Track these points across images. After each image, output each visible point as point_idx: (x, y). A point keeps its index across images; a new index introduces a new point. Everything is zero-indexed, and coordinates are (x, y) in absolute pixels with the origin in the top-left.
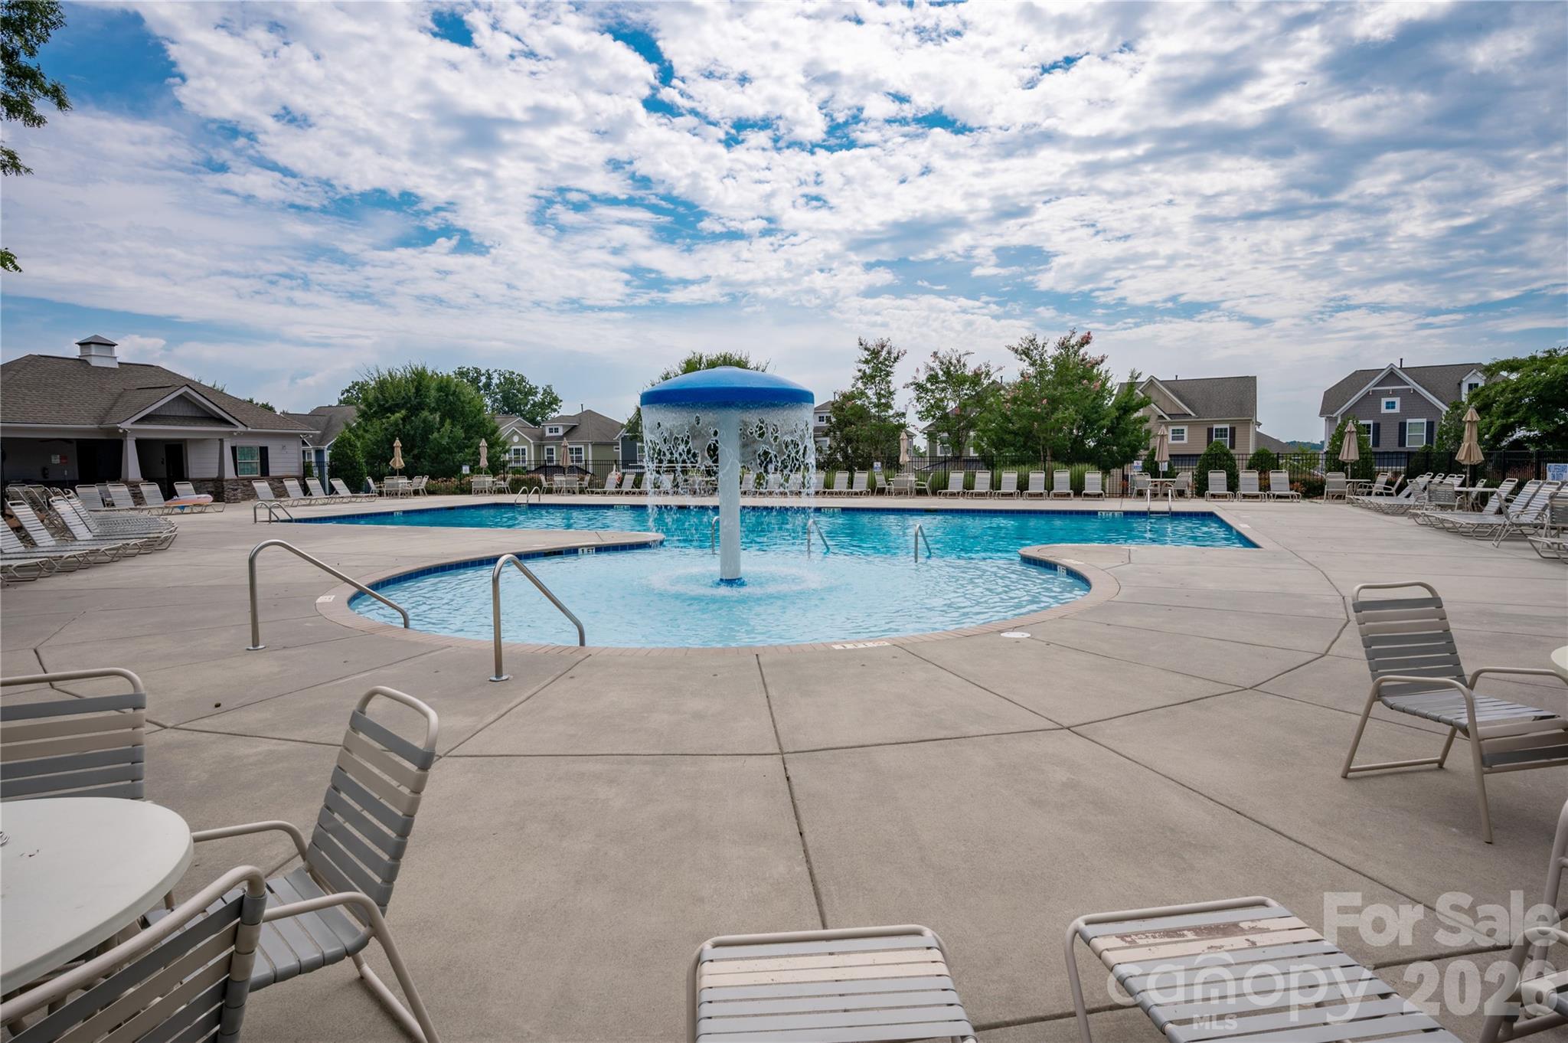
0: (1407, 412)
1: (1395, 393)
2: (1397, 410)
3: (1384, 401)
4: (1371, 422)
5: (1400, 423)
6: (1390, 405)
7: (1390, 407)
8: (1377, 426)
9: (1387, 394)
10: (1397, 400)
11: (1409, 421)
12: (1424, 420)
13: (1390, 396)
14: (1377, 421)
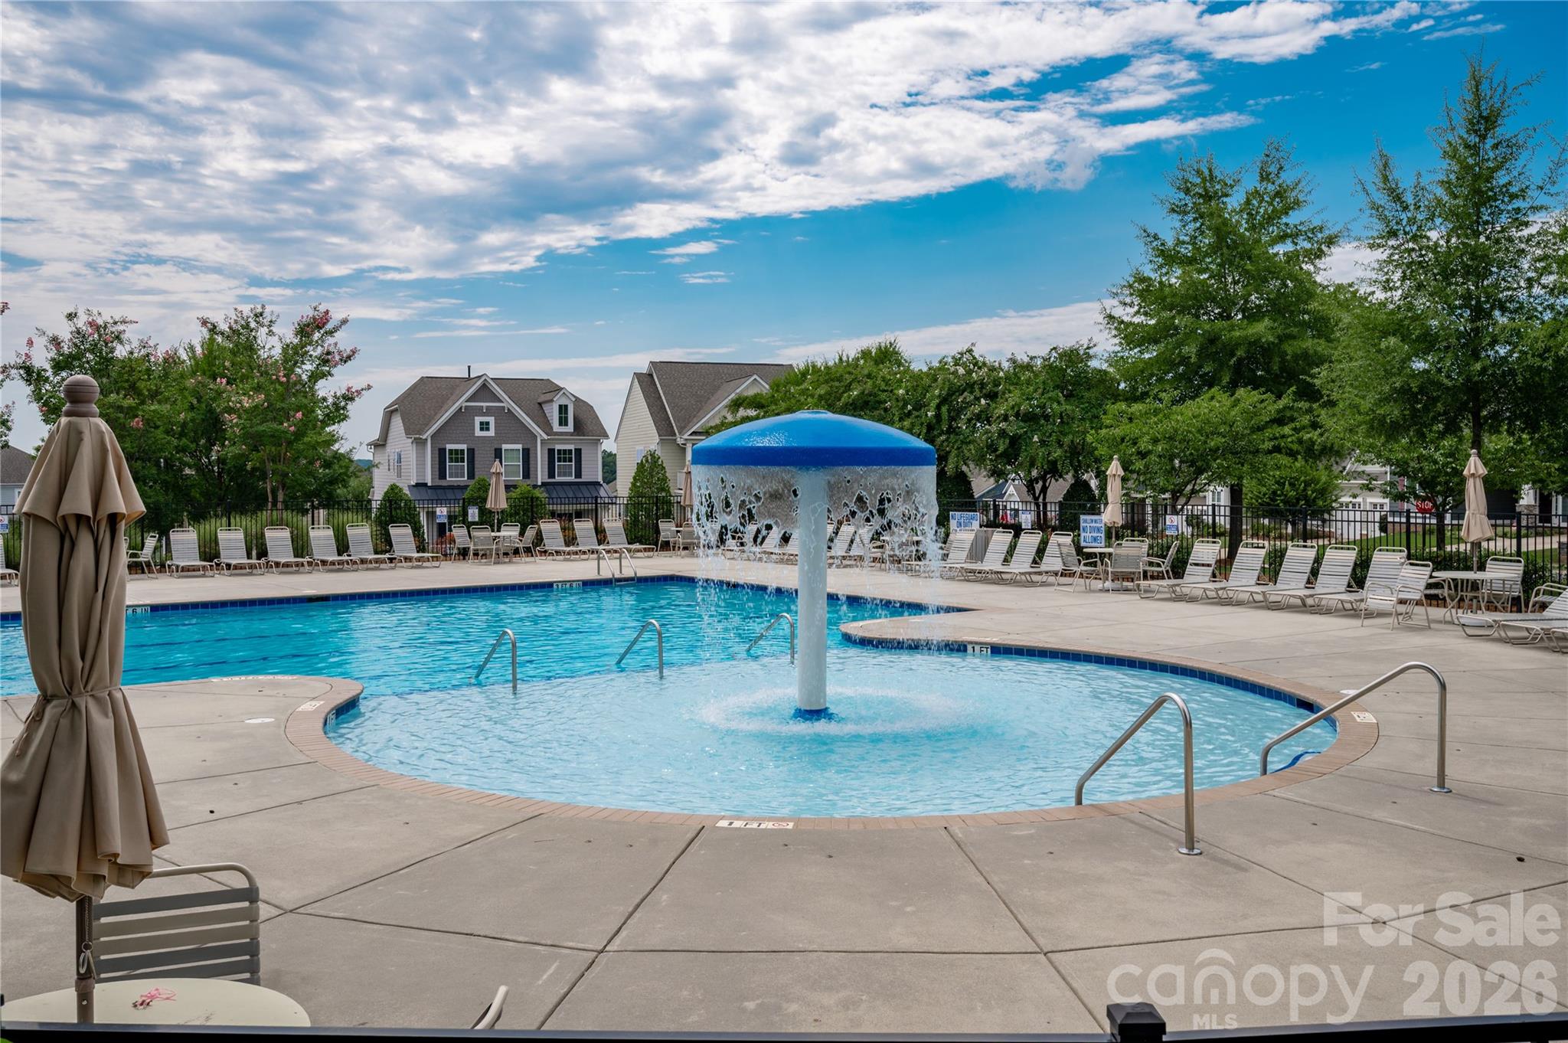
0: (501, 436)
1: (489, 412)
2: (491, 433)
3: (478, 420)
4: (464, 447)
5: (496, 450)
6: (485, 426)
7: (484, 429)
8: (471, 451)
9: (480, 412)
10: (491, 420)
11: (505, 447)
12: (519, 447)
13: (484, 414)
14: (472, 446)
